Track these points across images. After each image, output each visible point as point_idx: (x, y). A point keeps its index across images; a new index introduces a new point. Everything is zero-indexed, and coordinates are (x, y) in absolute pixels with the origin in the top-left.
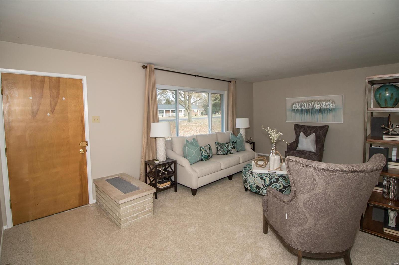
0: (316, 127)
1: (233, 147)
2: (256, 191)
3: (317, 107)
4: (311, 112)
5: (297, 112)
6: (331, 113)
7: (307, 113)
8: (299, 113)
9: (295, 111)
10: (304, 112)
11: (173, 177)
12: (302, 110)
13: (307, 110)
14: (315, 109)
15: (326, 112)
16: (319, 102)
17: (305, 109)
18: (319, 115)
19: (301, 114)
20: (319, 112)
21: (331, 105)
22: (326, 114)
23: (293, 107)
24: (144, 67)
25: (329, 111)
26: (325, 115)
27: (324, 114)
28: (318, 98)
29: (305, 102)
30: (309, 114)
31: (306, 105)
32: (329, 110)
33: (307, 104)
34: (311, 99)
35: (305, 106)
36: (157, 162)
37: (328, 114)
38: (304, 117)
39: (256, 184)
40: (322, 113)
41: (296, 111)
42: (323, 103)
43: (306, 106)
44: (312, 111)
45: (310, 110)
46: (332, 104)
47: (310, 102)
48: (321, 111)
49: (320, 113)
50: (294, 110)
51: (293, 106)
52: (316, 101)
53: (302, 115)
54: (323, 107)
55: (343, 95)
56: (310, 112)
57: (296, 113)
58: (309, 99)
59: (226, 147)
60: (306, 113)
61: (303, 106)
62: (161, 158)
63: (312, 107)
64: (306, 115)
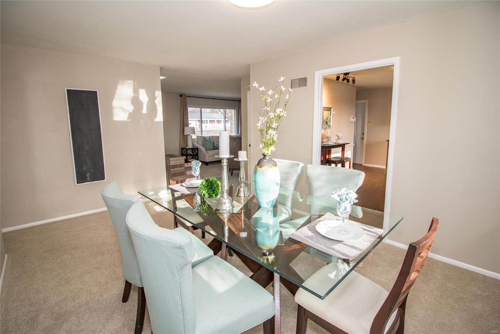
11: (197, 157)
24: (181, 96)
36: (188, 148)
62: (190, 146)
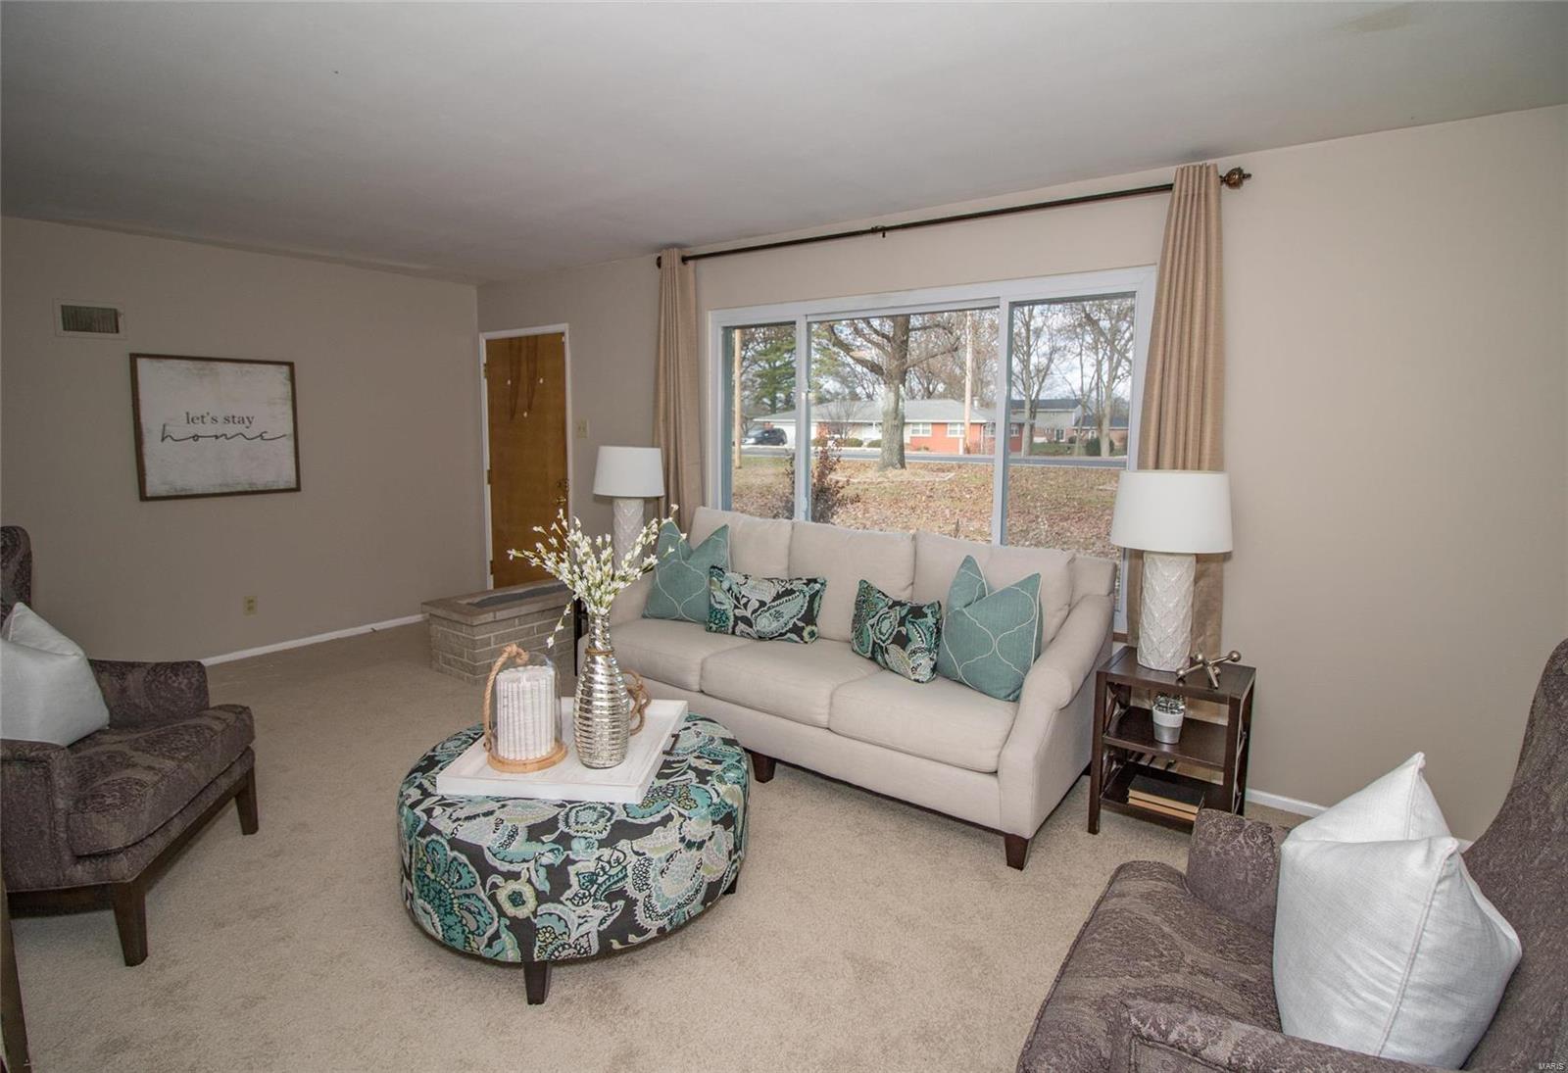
1: (899, 632)
59: (871, 622)
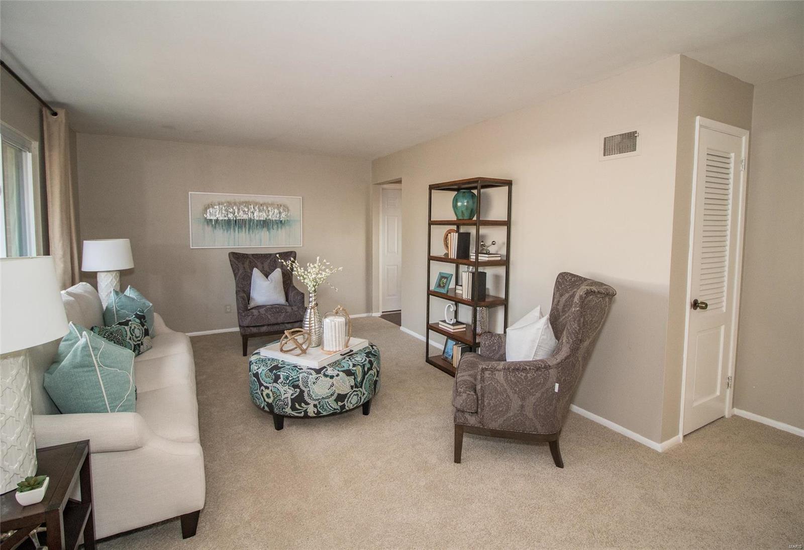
0: (269, 255)
2: (335, 409)
3: (259, 216)
4: (247, 226)
5: (217, 226)
6: (283, 229)
7: (240, 227)
8: (223, 229)
9: (213, 223)
10: (234, 227)
12: (229, 221)
13: (239, 221)
14: (255, 221)
15: (276, 226)
16: (261, 206)
17: (235, 219)
18: (263, 232)
19: (227, 231)
20: (264, 227)
21: (283, 215)
22: (275, 231)
23: (208, 214)
25: (279, 225)
26: (273, 232)
27: (272, 230)
28: (261, 198)
29: (235, 204)
30: (244, 230)
31: (236, 210)
32: (281, 223)
33: (239, 210)
34: (247, 200)
35: (235, 213)
37: (279, 229)
38: (234, 236)
39: (337, 392)
40: (268, 229)
41: (215, 224)
42: (269, 209)
43: (238, 213)
44: (250, 224)
45: (246, 222)
46: (284, 213)
47: (245, 206)
48: (265, 224)
49: (265, 229)
50: (211, 220)
51: (208, 211)
52: (256, 204)
53: (229, 232)
54: (270, 217)
55: (301, 198)
56: (245, 227)
57: (215, 227)
58: (242, 200)
60: (238, 229)
61: (231, 212)
63: (249, 216)
64: (238, 232)
